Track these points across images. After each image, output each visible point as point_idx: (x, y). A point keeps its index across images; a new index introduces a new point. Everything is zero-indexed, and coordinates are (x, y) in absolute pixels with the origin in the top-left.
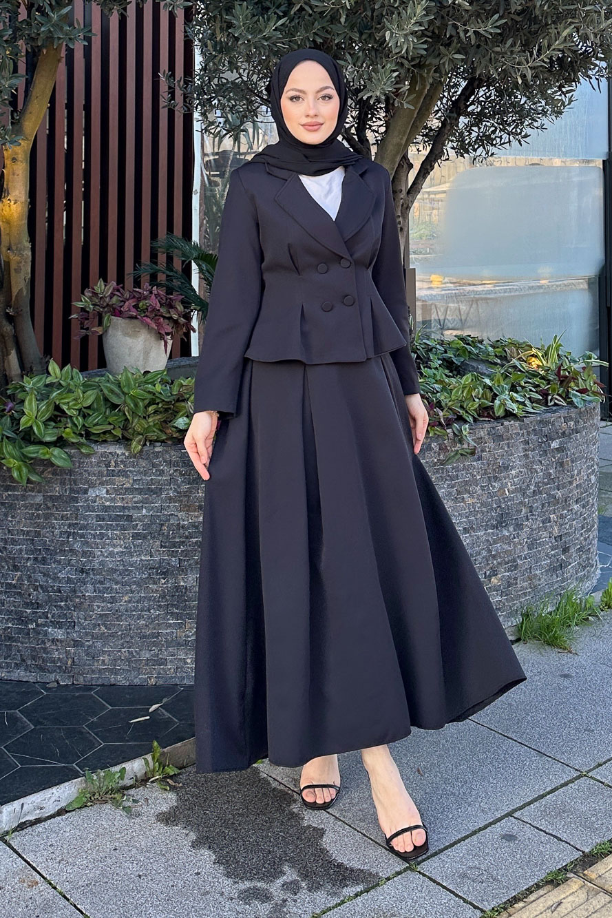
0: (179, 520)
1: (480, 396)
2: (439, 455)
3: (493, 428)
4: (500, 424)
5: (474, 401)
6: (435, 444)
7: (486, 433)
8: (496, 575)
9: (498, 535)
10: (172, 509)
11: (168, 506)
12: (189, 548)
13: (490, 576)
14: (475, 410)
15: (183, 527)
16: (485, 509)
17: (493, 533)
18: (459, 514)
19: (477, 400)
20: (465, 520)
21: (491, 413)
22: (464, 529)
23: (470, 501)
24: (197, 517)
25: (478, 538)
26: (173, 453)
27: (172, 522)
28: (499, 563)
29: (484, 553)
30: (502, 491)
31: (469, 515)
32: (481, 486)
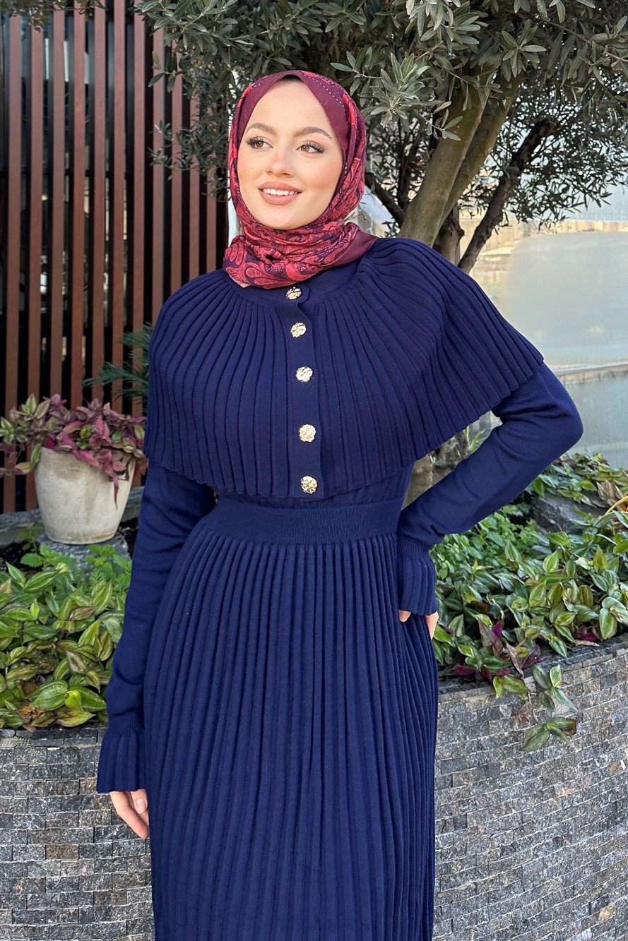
0: (43, 873)
1: (575, 598)
2: (512, 724)
3: (600, 664)
4: (611, 655)
5: (566, 610)
6: (505, 706)
7: (589, 673)
8: (607, 904)
9: (609, 839)
10: (33, 852)
11: (25, 849)
12: (62, 924)
13: (598, 909)
14: (569, 627)
15: (51, 886)
16: (588, 802)
17: (601, 838)
18: (547, 818)
19: (570, 607)
20: (557, 824)
21: (594, 632)
22: (556, 839)
23: (564, 792)
24: (77, 868)
25: (578, 851)
26: (32, 752)
27: (32, 876)
28: (611, 885)
29: (588, 873)
30: (615, 764)
31: (563, 815)
32: (583, 764)
